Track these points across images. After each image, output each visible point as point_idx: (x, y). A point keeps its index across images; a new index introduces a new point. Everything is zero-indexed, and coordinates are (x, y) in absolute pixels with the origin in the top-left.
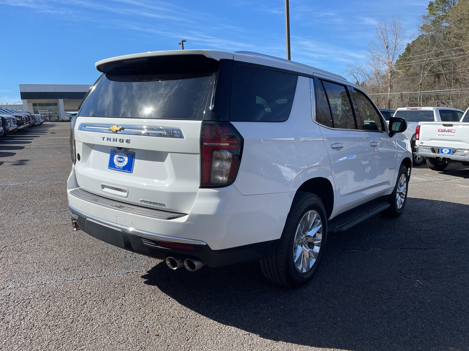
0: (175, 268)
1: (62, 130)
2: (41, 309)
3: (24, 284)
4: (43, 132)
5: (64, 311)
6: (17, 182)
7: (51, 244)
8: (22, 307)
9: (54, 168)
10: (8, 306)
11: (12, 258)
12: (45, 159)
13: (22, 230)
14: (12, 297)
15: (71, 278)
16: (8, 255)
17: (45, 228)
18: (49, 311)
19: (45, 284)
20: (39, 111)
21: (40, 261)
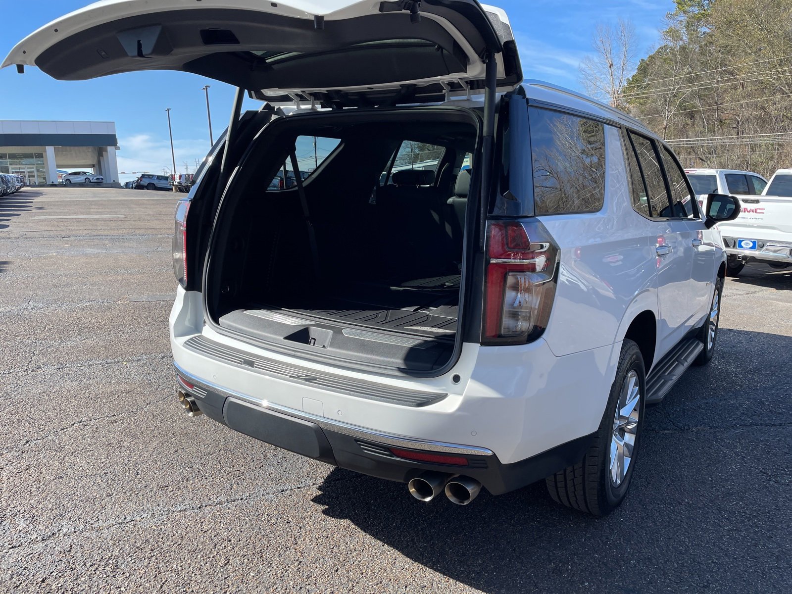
0: (428, 499)
1: (57, 201)
2: (146, 579)
3: (92, 524)
4: (23, 207)
5: (192, 582)
6: (7, 304)
7: (115, 433)
8: (105, 576)
9: (66, 276)
10: (75, 575)
11: (48, 465)
12: (44, 258)
13: (48, 405)
14: (78, 554)
15: (180, 505)
16: (39, 460)
17: (92, 399)
18: (164, 583)
19: (132, 521)
20: (10, 167)
21: (105, 471)
